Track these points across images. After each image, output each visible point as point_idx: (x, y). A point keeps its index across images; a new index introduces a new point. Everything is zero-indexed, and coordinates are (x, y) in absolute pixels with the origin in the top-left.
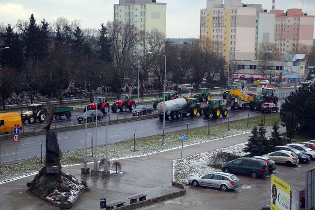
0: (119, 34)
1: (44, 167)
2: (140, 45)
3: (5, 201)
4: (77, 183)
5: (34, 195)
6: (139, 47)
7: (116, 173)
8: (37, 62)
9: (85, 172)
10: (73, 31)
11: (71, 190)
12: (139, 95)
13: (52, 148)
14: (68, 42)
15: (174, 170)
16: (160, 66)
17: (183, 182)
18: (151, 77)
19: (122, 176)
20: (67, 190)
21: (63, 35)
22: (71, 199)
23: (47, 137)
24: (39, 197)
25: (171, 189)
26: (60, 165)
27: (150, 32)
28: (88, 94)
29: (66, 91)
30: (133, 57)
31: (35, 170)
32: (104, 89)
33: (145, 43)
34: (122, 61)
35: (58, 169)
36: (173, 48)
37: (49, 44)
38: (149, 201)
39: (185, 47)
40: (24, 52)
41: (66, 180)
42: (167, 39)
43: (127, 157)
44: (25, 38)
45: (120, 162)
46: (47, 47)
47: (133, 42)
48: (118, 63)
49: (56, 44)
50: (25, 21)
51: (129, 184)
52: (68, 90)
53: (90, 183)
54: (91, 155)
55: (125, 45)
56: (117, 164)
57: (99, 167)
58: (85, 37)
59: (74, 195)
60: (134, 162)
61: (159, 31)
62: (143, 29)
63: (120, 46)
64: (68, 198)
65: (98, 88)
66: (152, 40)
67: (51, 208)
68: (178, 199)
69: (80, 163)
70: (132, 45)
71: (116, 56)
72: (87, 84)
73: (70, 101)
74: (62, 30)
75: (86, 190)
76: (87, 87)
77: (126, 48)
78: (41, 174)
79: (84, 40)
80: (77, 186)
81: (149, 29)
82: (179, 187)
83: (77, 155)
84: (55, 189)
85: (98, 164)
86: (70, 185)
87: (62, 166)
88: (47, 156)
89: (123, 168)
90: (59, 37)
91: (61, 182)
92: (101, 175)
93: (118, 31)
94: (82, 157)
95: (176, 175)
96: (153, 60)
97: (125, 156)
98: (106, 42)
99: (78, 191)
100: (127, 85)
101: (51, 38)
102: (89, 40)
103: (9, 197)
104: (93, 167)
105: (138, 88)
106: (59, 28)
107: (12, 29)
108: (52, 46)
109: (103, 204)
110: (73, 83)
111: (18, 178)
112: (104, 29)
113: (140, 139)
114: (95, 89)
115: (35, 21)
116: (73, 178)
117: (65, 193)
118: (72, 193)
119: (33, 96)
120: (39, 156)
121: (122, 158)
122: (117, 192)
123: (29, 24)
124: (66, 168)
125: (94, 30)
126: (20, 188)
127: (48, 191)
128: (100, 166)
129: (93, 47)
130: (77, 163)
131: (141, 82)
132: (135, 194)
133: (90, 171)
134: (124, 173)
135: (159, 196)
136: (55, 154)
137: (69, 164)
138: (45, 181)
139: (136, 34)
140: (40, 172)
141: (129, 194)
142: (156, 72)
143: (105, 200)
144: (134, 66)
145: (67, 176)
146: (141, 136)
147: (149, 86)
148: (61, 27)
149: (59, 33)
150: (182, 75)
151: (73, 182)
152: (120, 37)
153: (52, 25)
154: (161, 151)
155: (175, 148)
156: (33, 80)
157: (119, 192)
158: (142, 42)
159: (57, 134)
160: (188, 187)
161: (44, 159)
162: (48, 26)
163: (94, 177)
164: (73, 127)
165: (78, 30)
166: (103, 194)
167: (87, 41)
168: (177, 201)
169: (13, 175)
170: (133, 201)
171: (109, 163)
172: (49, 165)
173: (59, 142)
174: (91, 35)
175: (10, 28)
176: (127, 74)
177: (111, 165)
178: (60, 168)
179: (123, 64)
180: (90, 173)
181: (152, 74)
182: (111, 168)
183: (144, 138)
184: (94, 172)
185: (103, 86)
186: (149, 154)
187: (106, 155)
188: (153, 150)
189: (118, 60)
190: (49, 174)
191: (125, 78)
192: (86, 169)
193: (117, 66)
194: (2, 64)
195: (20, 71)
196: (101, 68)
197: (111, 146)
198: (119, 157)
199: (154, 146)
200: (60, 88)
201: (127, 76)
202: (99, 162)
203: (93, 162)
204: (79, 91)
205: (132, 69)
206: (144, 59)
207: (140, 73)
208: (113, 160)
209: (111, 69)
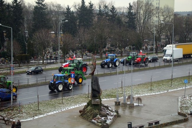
0: (141, 10)
1: (90, 100)
2: (155, 17)
3: (66, 122)
4: (112, 111)
5: (84, 118)
6: (155, 19)
7: (139, 105)
8: (86, 30)
9: (117, 104)
10: (110, 8)
11: (108, 116)
12: (154, 52)
13: (95, 88)
14: (106, 16)
15: (179, 104)
16: (170, 31)
17: (186, 113)
18: (163, 39)
19: (142, 107)
20: (106, 116)
21: (103, 11)
22: (108, 122)
23: (92, 80)
24: (87, 120)
25: (177, 117)
26: (100, 99)
27: (163, 8)
28: (119, 51)
29: (104, 49)
30: (150, 25)
31: (84, 102)
32: (130, 48)
33: (159, 15)
34: (143, 29)
35: (99, 102)
36: (180, 19)
37: (93, 18)
38: (162, 125)
39: (188, 18)
40: (78, 24)
41: (104, 109)
42: (175, 12)
43: (146, 95)
44: (78, 14)
45: (141, 98)
46: (92, 20)
47: (151, 15)
48: (140, 30)
49: (98, 18)
50: (78, 3)
51: (148, 113)
52: (106, 49)
53: (120, 111)
54: (121, 93)
55: (145, 17)
56: (139, 99)
57: (126, 101)
58: (118, 12)
59: (110, 119)
60: (151, 98)
61: (169, 7)
62: (158, 6)
63: (142, 18)
64: (106, 121)
65: (126, 47)
66: (164, 14)
67: (95, 127)
68: (183, 124)
69: (114, 98)
70: (150, 17)
71: (139, 25)
72: (119, 45)
74: (102, 8)
75: (118, 116)
76: (119, 46)
77: (146, 20)
78: (89, 104)
79: (117, 14)
80: (112, 113)
81: (162, 6)
82: (183, 116)
83: (112, 93)
84: (97, 115)
85: (126, 99)
86: (108, 112)
87: (102, 100)
88: (92, 93)
89: (143, 102)
90: (100, 13)
91: (101, 110)
92: (128, 106)
93: (141, 8)
94: (115, 94)
95: (181, 108)
96: (164, 27)
97: (144, 94)
98: (132, 16)
99: (113, 117)
100: (146, 45)
101: (95, 14)
102: (121, 15)
103: (68, 119)
104: (123, 101)
105: (154, 47)
106: (100, 7)
107: (70, 9)
108: (96, 19)
109: (130, 126)
110: (109, 44)
111: (74, 107)
112: (131, 7)
113: (155, 82)
114: (124, 48)
115: (84, 3)
116: (109, 108)
117: (104, 118)
118: (109, 118)
119: (83, 53)
120: (87, 93)
121: (142, 95)
122: (139, 118)
123: (81, 5)
124: (105, 101)
125: (124, 8)
126: (75, 114)
127: (93, 116)
128: (127, 100)
129: (123, 19)
130: (112, 98)
131: (156, 43)
132: (152, 120)
133: (121, 103)
134: (144, 105)
135: (169, 121)
136: (97, 91)
137: (107, 99)
138: (91, 109)
139: (153, 10)
140: (88, 103)
141: (148, 120)
142: (167, 36)
143: (131, 123)
144: (151, 32)
145: (105, 107)
146: (156, 80)
147: (161, 45)
148: (102, 6)
149: (100, 11)
150: (185, 38)
151: (109, 110)
152: (142, 12)
153: (96, 5)
154: (170, 91)
155: (180, 89)
156: (83, 42)
157: (141, 118)
158: (157, 15)
159: (99, 78)
160: (189, 116)
161: (90, 95)
162: (93, 6)
163: (123, 108)
164: (109, 73)
165: (113, 8)
166: (130, 119)
167: (119, 15)
168: (182, 125)
169: (71, 105)
170: (150, 124)
171: (133, 98)
172: (94, 99)
173: (100, 84)
174: (122, 11)
175: (68, 8)
176: (146, 37)
177: (135, 100)
178: (101, 101)
179: (144, 30)
180: (121, 105)
181: (164, 37)
182: (135, 102)
183: (158, 81)
184: (124, 104)
185: (130, 46)
186: (161, 93)
187: (132, 93)
188: (164, 90)
189: (140, 28)
190: (94, 105)
191: (145, 40)
192: (118, 102)
193: (140, 32)
194: (64, 32)
195: (75, 37)
196: (128, 34)
197: (135, 87)
198: (140, 94)
199: (165, 87)
200: (101, 47)
201: (146, 38)
202: (127, 97)
203: (123, 98)
204: (113, 49)
205: (150, 34)
206: (158, 27)
207: (155, 36)
208: (136, 96)
209: (135, 34)
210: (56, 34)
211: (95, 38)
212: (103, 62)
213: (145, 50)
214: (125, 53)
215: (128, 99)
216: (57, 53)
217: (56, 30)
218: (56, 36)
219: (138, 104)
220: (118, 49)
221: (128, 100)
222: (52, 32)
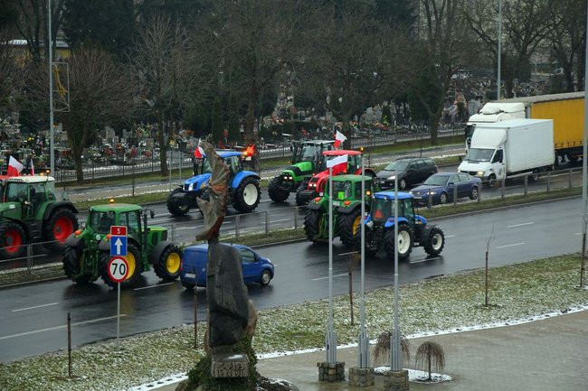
1: (202, 360)
7: (430, 379)
8: (177, 30)
9: (331, 374)
13: (227, 299)
16: (571, 32)
18: (542, 68)
19: (447, 389)
23: (211, 265)
26: (251, 353)
29: (267, 121)
30: (481, 5)
31: (176, 368)
32: (386, 111)
34: (445, 20)
35: (245, 365)
43: (465, 329)
45: (442, 344)
48: (434, 26)
52: (275, 118)
54: (347, 321)
56: (432, 351)
57: (372, 358)
65: (369, 110)
69: (313, 346)
71: (426, 3)
72: (334, 99)
73: (279, 153)
76: (335, 107)
78: (195, 378)
83: (306, 322)
85: (371, 350)
87: (258, 356)
89: (451, 362)
92: (380, 383)
94: (319, 328)
96: (546, 14)
100: (461, 98)
104: (357, 359)
110: (288, 94)
113: (503, 270)
114: (360, 113)
119: (166, 138)
120: (188, 325)
121: (446, 332)
128: (377, 355)
130: (304, 346)
133: (346, 370)
134: (456, 379)
137: (280, 350)
140: (191, 374)
142: (558, 53)
144: (483, 36)
145: (274, 388)
146: (509, 261)
154: (575, 310)
156: (166, 89)
161: (202, 335)
169: (111, 384)
171: (405, 346)
172: (219, 352)
176: (461, 62)
177: (413, 353)
178: (254, 361)
179: (449, 30)
180: (347, 379)
181: (545, 61)
182: (412, 362)
183: (517, 265)
184: (360, 373)
185: (386, 104)
186: (535, 318)
187: (397, 322)
188: (549, 304)
189: (433, 18)
190: (218, 379)
191: (454, 76)
192: (333, 366)
193: (430, 36)
194: (72, 38)
195: (125, 61)
196: (378, 46)
197: (411, 293)
198: (436, 326)
199: (554, 293)
200: (250, 112)
201: (461, 67)
202: (374, 342)
203: (356, 345)
204: (308, 120)
205: (478, 44)
206: (518, 11)
207: (503, 56)
208: (418, 336)
209: (409, 46)
210: (37, 50)
211: (224, 68)
212: (180, 190)
213: (457, 119)
214: (363, 137)
215: (377, 349)
216: (43, 139)
217: (33, 29)
218: (37, 61)
219: (427, 375)
220: (329, 116)
221: (380, 354)
222: (17, 42)
